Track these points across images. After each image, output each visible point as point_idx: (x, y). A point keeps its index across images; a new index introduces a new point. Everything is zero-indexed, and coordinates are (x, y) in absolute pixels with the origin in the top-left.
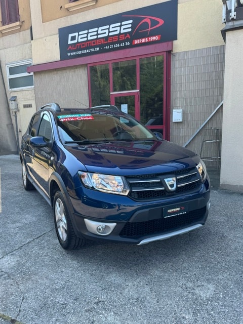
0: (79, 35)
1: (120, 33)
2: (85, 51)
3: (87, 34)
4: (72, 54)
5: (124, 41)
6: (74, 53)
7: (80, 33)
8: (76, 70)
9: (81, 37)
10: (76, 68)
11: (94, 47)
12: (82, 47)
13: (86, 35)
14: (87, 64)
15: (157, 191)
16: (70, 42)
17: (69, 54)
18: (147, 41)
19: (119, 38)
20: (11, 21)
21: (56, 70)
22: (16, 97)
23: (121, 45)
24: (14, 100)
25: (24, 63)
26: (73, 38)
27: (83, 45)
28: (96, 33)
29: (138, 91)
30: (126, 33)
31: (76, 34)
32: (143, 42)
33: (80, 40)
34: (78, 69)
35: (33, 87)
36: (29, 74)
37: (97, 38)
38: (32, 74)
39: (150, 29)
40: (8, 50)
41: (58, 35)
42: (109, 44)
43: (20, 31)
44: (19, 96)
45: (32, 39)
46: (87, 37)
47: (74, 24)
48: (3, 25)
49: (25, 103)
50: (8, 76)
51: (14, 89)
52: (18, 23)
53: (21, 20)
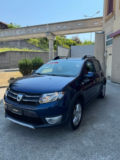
24: (106, 52)
25: (111, 33)
35: (112, 45)
40: (107, 28)
44: (108, 49)
45: (115, 19)
48: (107, 16)
49: (110, 53)
50: (106, 40)
51: (107, 46)
52: (111, 13)
53: (113, 11)
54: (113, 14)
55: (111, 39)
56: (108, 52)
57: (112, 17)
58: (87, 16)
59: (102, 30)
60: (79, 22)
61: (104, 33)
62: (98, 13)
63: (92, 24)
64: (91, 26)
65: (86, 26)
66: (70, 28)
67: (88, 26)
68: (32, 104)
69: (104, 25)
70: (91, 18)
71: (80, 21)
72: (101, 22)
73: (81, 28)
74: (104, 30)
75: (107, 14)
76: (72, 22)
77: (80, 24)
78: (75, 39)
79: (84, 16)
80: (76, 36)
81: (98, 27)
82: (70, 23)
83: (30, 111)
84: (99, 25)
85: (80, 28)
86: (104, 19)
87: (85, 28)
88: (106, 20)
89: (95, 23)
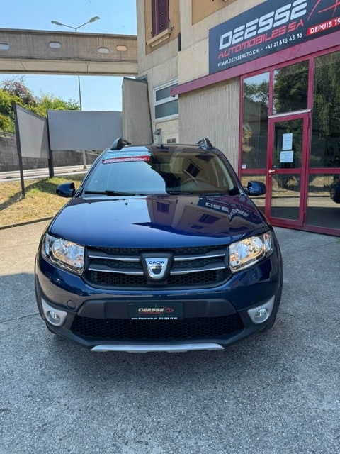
0: (233, 34)
1: (290, 21)
2: (239, 58)
3: (244, 30)
4: (223, 64)
5: (295, 33)
6: (227, 62)
7: (235, 31)
8: (227, 86)
9: (235, 37)
10: (228, 83)
11: (251, 49)
12: (236, 51)
13: (242, 33)
14: (240, 76)
15: (132, 276)
16: (222, 47)
17: (219, 65)
18: (331, 25)
19: (287, 29)
20: (160, 30)
21: (203, 88)
22: (160, 129)
23: (291, 40)
24: (159, 134)
25: (170, 84)
26: (226, 40)
27: (238, 48)
28: (255, 27)
29: (309, 110)
30: (297, 20)
31: (230, 33)
32: (323, 28)
33: (234, 42)
34: (230, 85)
35: (178, 115)
36: (173, 99)
37: (257, 35)
38: (177, 97)
39: (337, 4)
40: (155, 68)
41: (208, 39)
42: (272, 41)
43: (169, 42)
44: (163, 127)
45: (180, 49)
46: (243, 35)
47: (229, 19)
48: (153, 36)
49: (169, 138)
50: (155, 103)
51: (160, 120)
52: (166, 31)
53: (171, 26)
54: (170, 34)
55: (170, 99)
56: (163, 133)
57: (168, 41)
58: (61, 24)
59: (137, 74)
60: (52, 38)
61: (145, 80)
62: (92, 20)
63: (93, 52)
64: (90, 56)
65: (76, 55)
66: (24, 53)
67: (82, 54)
68: (207, 278)
69: (144, 60)
70: (74, 31)
71: (57, 37)
72: (117, 50)
73: (61, 59)
74: (145, 73)
75: (150, 29)
76: (30, 36)
77: (57, 46)
78: (15, 88)
79: (53, 22)
80: (19, 81)
81: (109, 61)
82: (23, 36)
83: (210, 301)
84: (112, 57)
85: (57, 59)
86: (141, 43)
87: (74, 59)
88: (149, 48)
89: (102, 51)
